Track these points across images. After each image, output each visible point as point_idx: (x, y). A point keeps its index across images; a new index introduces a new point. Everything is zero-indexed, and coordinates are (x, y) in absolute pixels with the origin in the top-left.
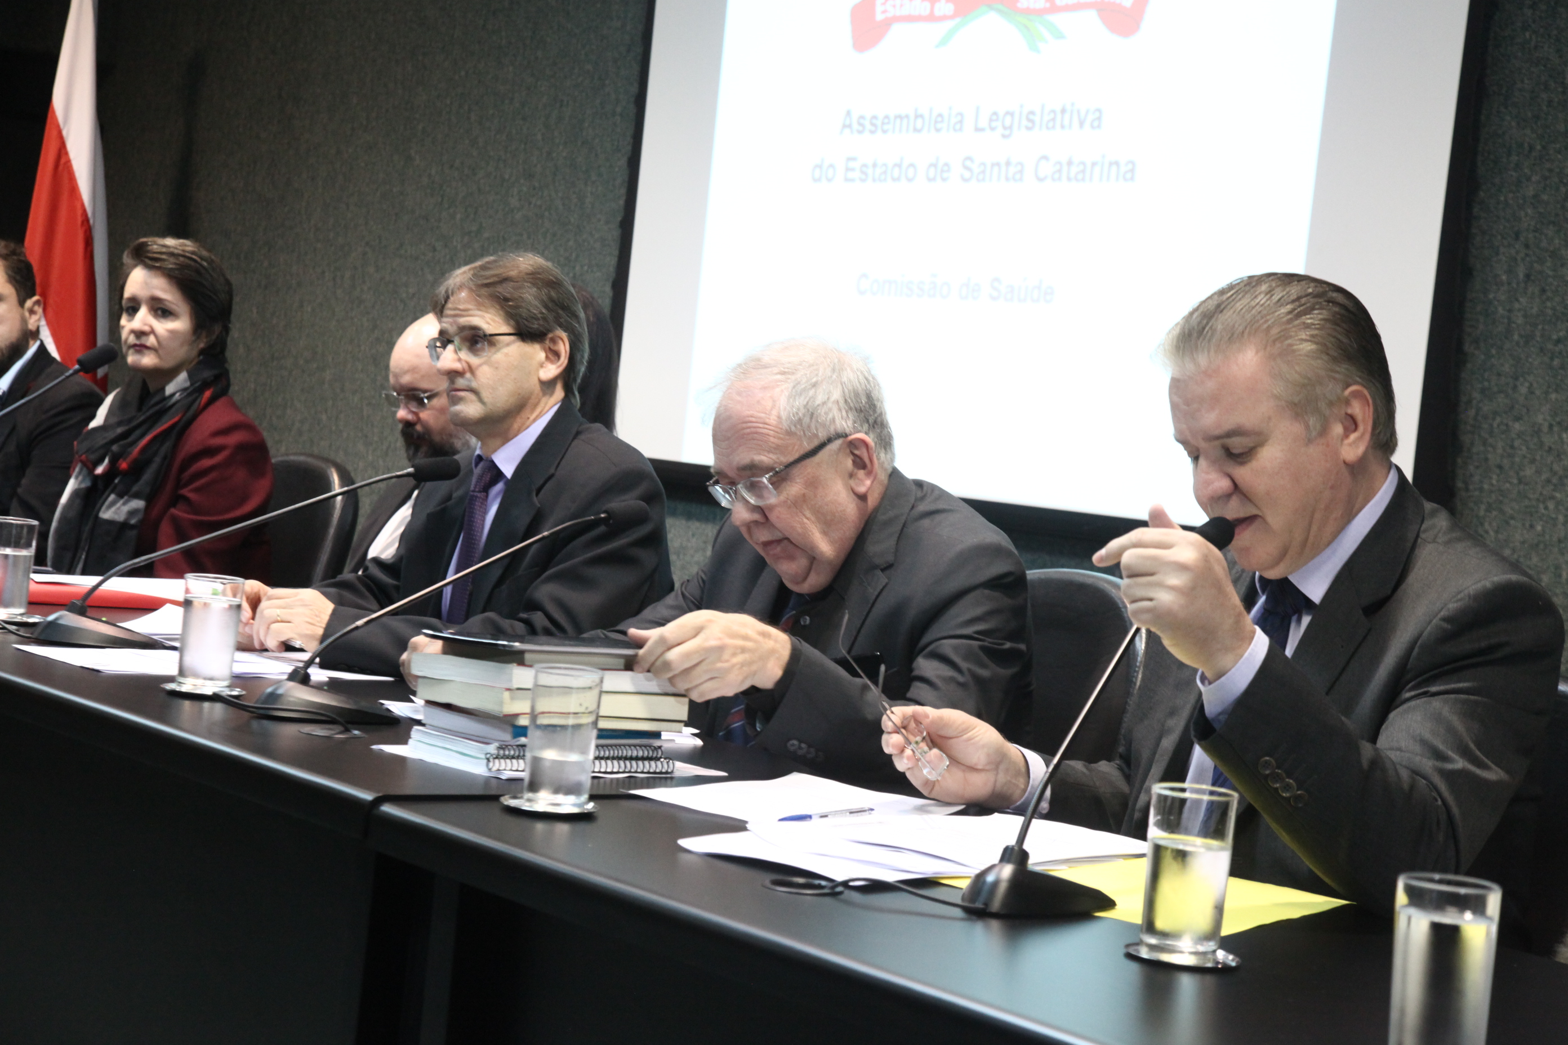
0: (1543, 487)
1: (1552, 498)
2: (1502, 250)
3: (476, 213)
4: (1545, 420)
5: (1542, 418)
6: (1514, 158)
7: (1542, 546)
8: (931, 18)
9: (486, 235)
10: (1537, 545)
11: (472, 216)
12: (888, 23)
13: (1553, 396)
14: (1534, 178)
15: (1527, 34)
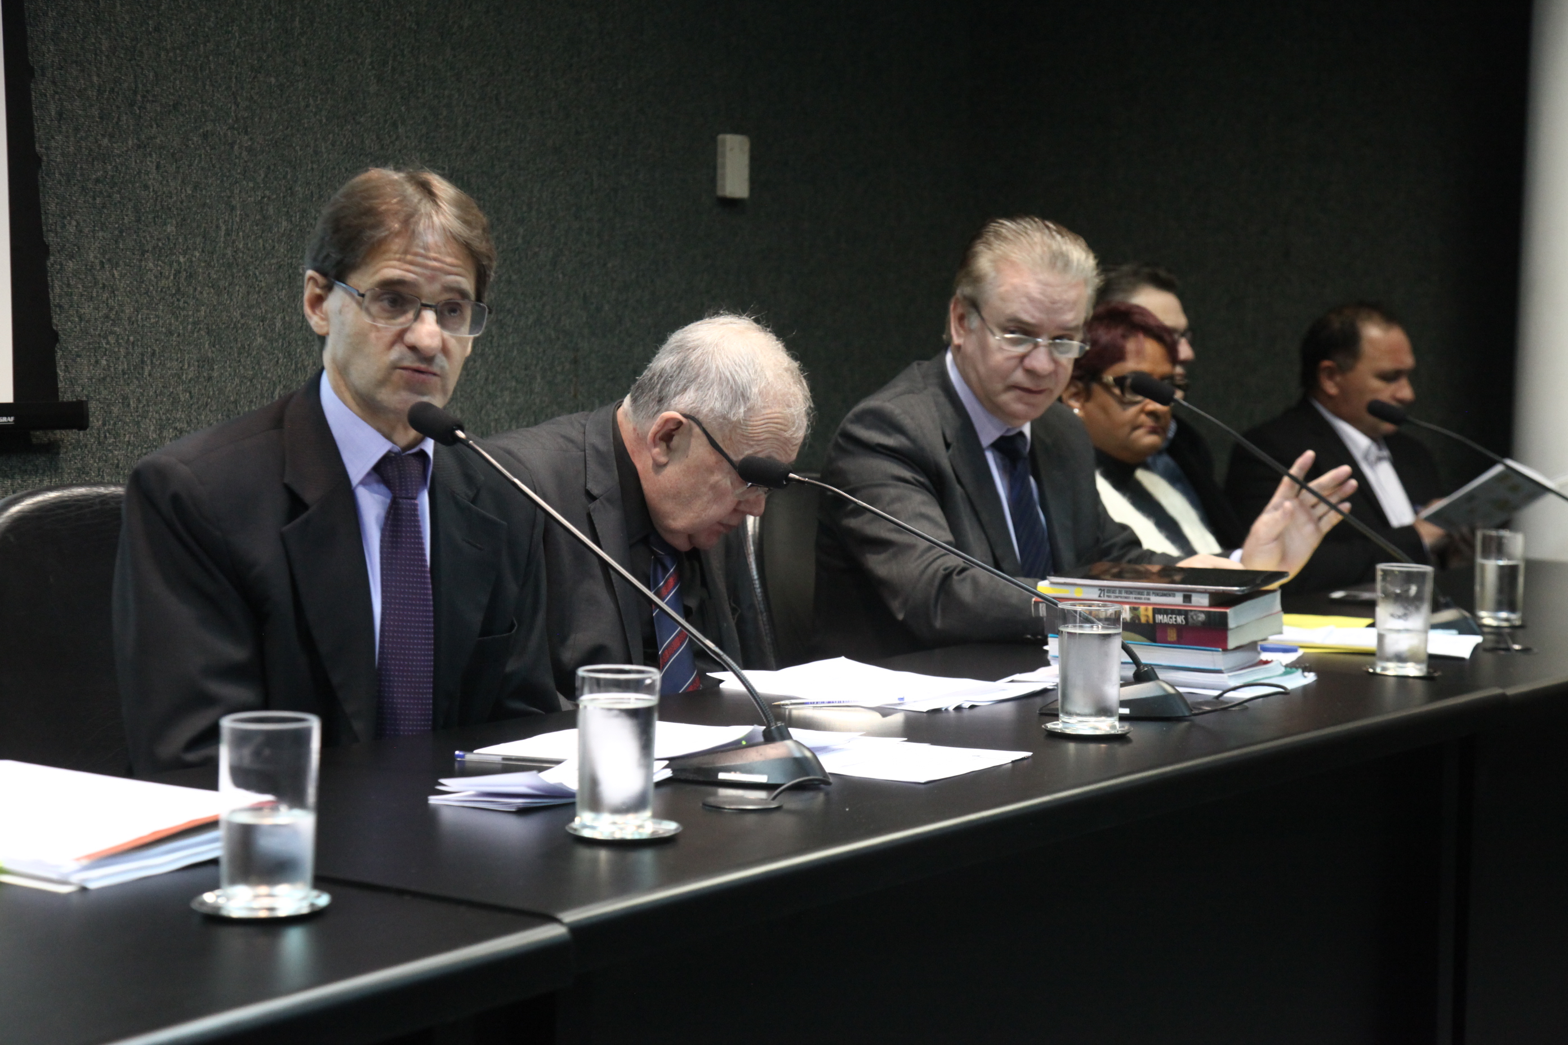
0: (103, 323)
1: (112, 333)
4: (95, 257)
5: (92, 256)
7: (108, 379)
10: (104, 379)
13: (101, 234)
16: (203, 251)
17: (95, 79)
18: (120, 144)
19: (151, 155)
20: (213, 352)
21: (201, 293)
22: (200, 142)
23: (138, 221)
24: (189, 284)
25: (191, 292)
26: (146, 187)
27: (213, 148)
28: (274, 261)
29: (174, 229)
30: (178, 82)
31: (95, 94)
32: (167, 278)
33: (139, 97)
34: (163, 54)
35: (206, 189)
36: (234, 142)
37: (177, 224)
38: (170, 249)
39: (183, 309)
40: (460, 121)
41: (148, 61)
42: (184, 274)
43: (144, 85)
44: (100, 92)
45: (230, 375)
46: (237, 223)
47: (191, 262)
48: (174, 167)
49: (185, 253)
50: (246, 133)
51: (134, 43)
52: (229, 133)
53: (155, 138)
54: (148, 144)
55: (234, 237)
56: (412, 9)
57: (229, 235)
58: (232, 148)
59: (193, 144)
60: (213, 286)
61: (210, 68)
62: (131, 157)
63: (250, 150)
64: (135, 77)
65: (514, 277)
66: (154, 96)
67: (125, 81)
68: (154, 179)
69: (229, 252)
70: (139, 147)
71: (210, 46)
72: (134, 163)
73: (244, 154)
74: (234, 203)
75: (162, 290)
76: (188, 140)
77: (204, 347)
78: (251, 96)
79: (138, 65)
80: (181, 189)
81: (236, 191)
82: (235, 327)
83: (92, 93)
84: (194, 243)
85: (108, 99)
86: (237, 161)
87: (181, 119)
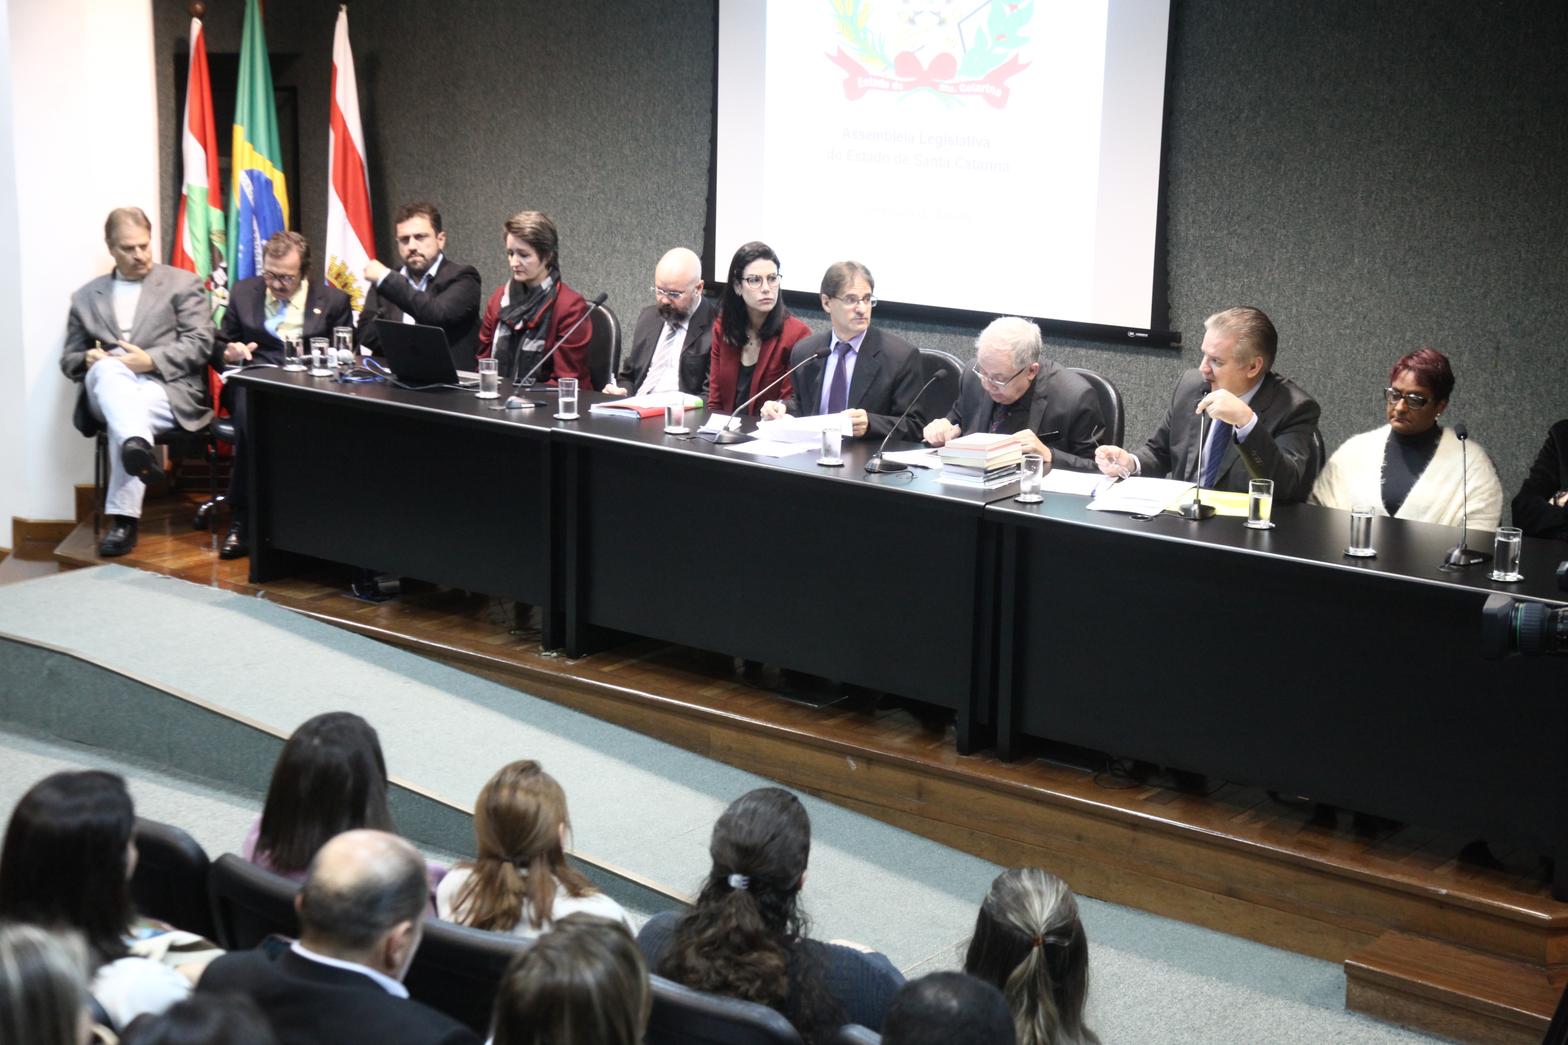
1: (1210, 307)
2: (1181, 210)
3: (600, 156)
5: (1203, 276)
6: (1184, 174)
8: (890, 89)
9: (610, 167)
11: (598, 157)
12: (865, 90)
13: (1207, 268)
14: (1193, 183)
15: (1186, 126)
17: (1211, 207)
23: (1226, 263)
24: (1248, 291)
26: (1231, 250)
27: (1266, 235)
28: (1294, 284)
32: (1238, 287)
34: (1244, 197)
36: (1277, 232)
39: (1244, 301)
40: (1419, 223)
42: (1246, 286)
44: (1213, 212)
49: (1247, 278)
50: (1284, 228)
52: (1275, 229)
56: (1391, 171)
58: (1276, 235)
63: (1286, 236)
65: (1452, 301)
69: (1270, 278)
70: (1229, 234)
71: (1269, 192)
73: (1282, 237)
81: (1277, 253)
82: (1271, 310)
87: (1250, 223)
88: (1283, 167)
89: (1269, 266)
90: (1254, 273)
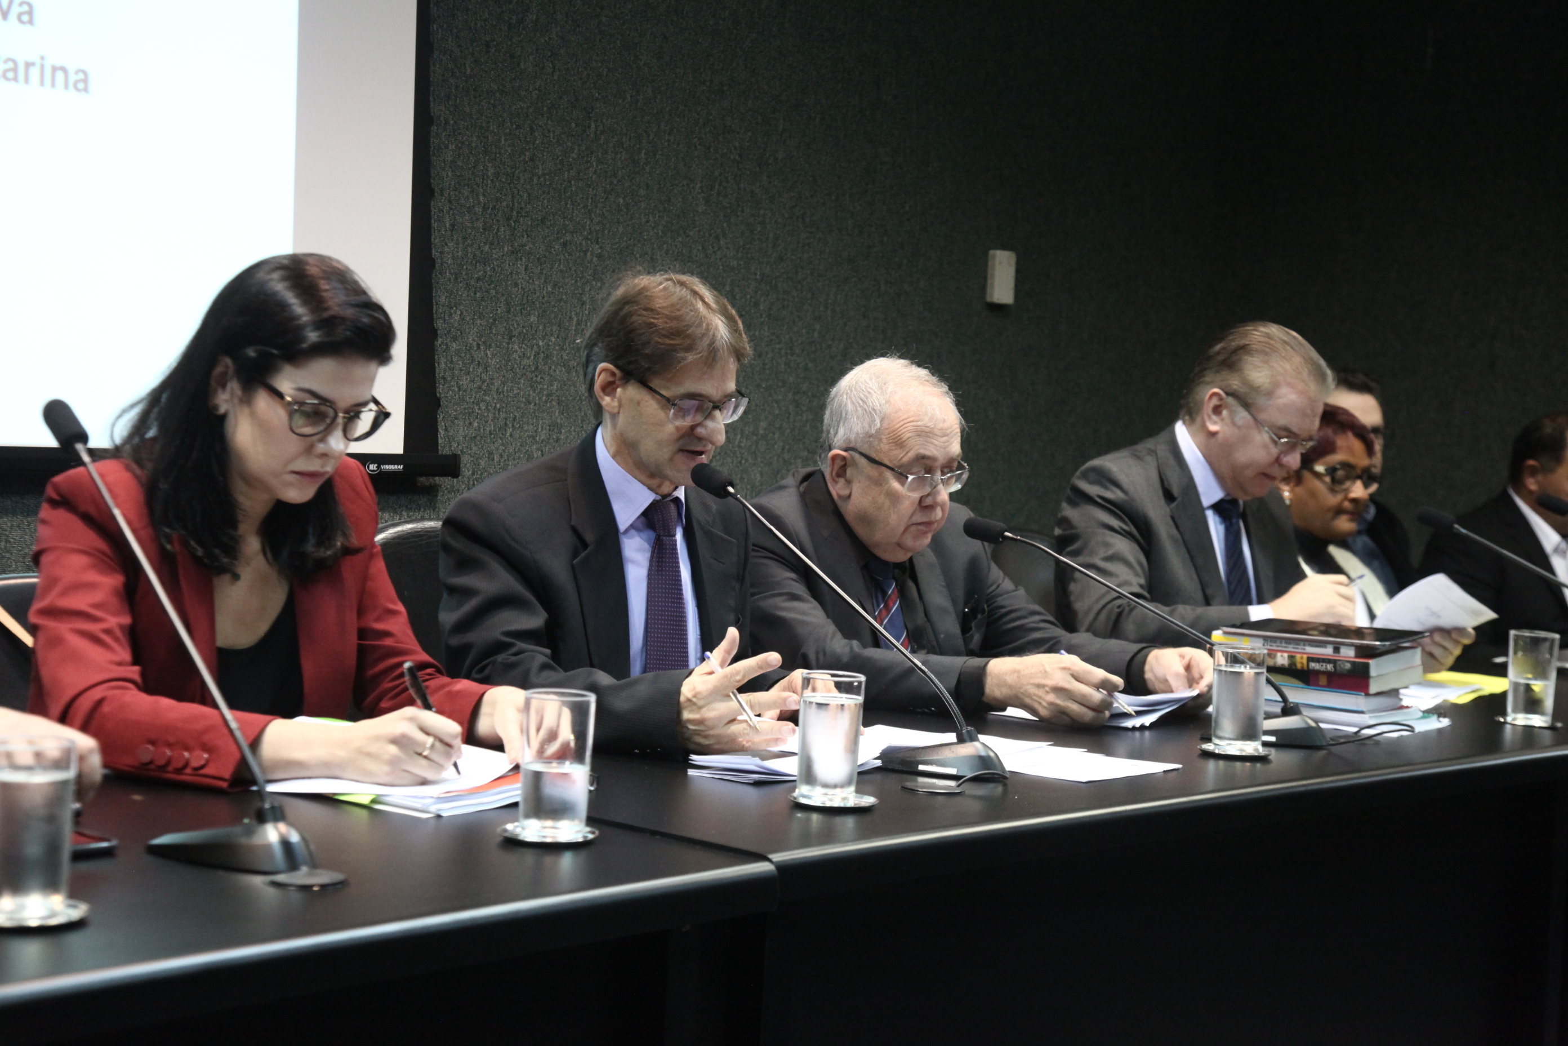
0: (476, 393)
1: (483, 401)
4: (474, 340)
5: (471, 339)
7: (478, 438)
10: (475, 437)
13: (479, 321)
16: (558, 337)
17: (481, 198)
18: (497, 250)
19: (521, 259)
20: (562, 419)
21: (555, 371)
22: (560, 249)
23: (509, 312)
24: (545, 364)
25: (547, 370)
26: (516, 285)
27: (570, 254)
29: (536, 319)
30: (545, 201)
31: (481, 210)
32: (529, 358)
33: (515, 213)
34: (535, 179)
35: (563, 287)
36: (587, 250)
37: (539, 315)
38: (532, 335)
39: (540, 383)
40: (771, 235)
41: (523, 185)
42: (542, 355)
43: (519, 203)
44: (485, 209)
45: (574, 438)
46: (586, 314)
47: (548, 345)
48: (539, 268)
49: (543, 339)
50: (597, 243)
51: (514, 170)
52: (584, 243)
53: (525, 245)
54: (520, 250)
55: (583, 327)
56: (737, 144)
57: (579, 324)
58: (586, 254)
59: (555, 251)
60: (564, 365)
61: (572, 190)
62: (505, 261)
63: (600, 256)
64: (513, 197)
65: (810, 365)
66: (526, 212)
67: (505, 200)
68: (523, 278)
70: (513, 252)
71: (573, 173)
72: (507, 265)
73: (595, 259)
74: (585, 299)
75: (524, 368)
76: (551, 247)
77: (555, 415)
78: (603, 213)
79: (515, 188)
80: (544, 287)
81: (587, 289)
82: (580, 399)
83: (478, 209)
84: (551, 330)
85: (491, 214)
86: (589, 265)
87: (547, 231)
88: (593, 126)
89: (577, 314)
90: (554, 328)
